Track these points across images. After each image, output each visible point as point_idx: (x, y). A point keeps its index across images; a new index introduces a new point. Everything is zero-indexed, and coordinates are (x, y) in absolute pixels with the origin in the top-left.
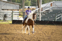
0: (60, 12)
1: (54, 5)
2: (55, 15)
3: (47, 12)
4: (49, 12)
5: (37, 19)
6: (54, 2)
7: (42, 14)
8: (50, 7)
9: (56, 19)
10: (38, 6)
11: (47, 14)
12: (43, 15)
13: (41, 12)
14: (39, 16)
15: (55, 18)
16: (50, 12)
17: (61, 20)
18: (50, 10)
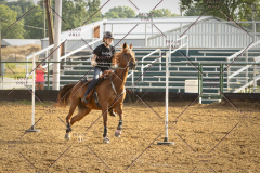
3: (83, 59)
4: (88, 58)
5: (47, 83)
6: (105, 20)
7: (65, 65)
8: (91, 41)
10: (48, 39)
11: (82, 66)
12: (69, 70)
13: (59, 59)
14: (51, 72)
17: (130, 84)
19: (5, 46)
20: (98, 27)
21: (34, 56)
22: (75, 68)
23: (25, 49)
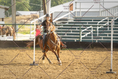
0: (89, 23)
1: (76, 8)
2: (78, 29)
3: (63, 23)
4: (66, 23)
8: (68, 12)
9: (82, 37)
10: (43, 11)
11: (63, 27)
15: (79, 35)
16: (69, 23)
17: (91, 38)
18: (69, 18)
19: (18, 15)
20: (72, 5)
21: (35, 21)
22: (59, 28)
23: (30, 17)
